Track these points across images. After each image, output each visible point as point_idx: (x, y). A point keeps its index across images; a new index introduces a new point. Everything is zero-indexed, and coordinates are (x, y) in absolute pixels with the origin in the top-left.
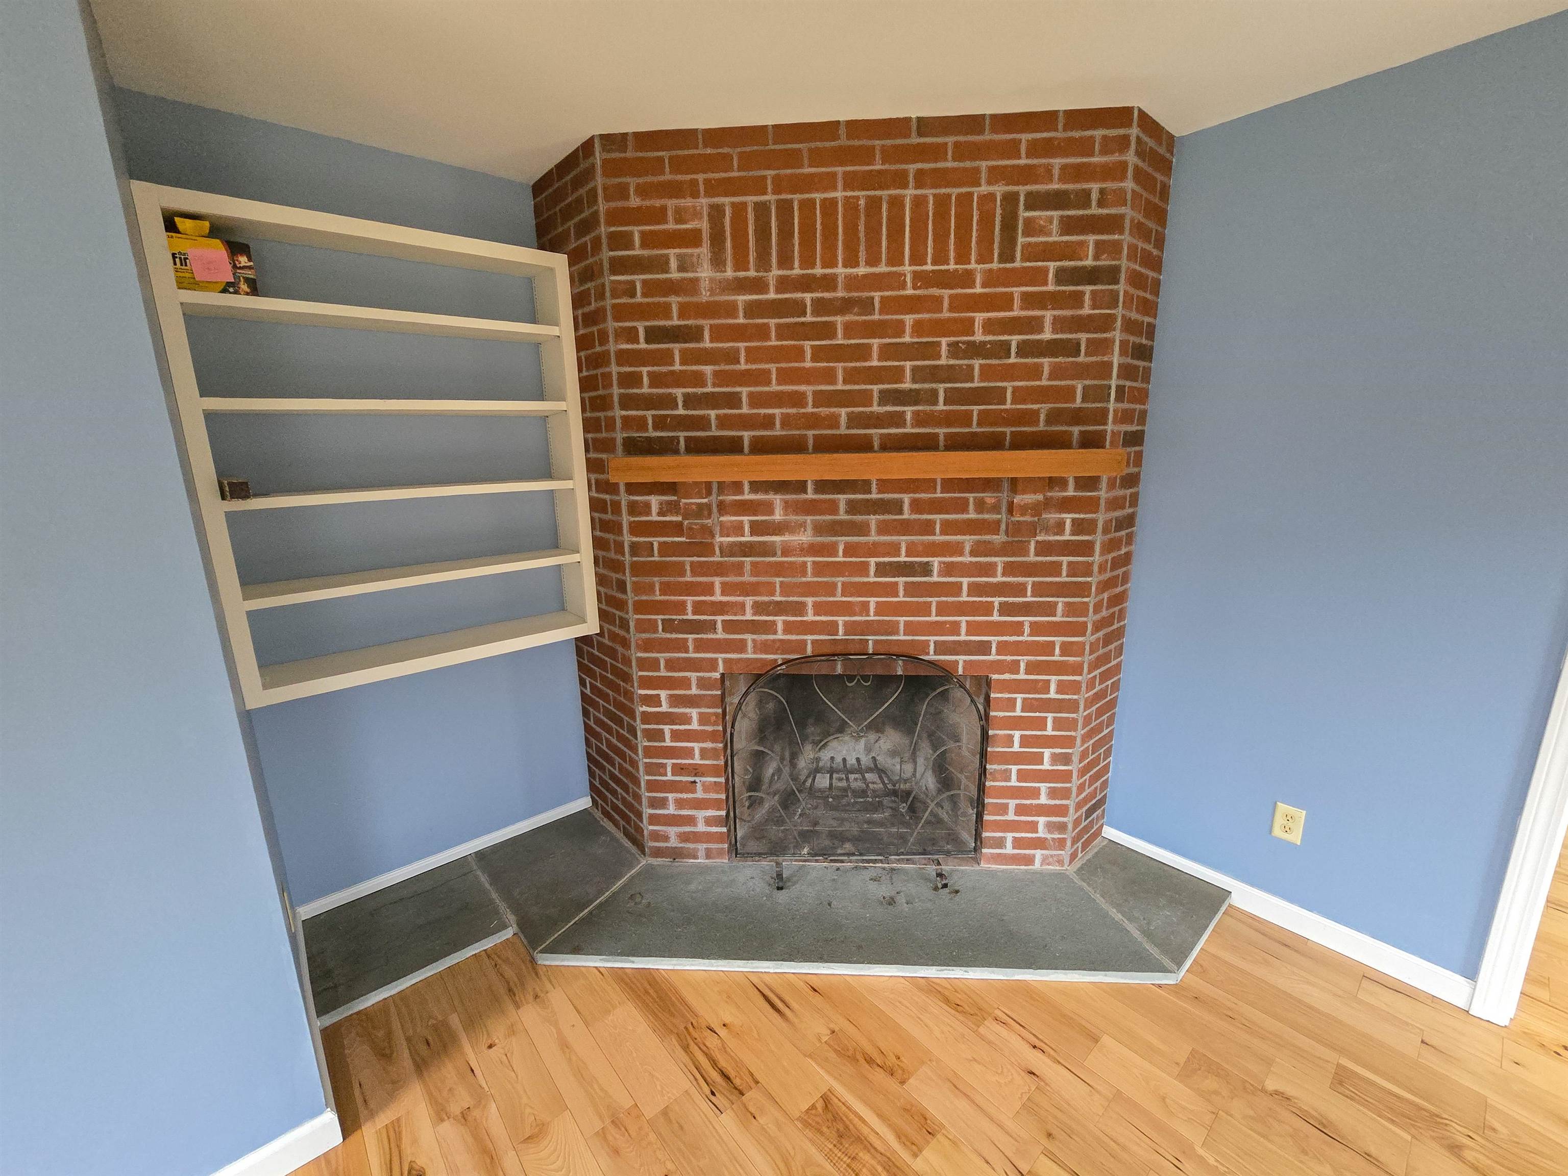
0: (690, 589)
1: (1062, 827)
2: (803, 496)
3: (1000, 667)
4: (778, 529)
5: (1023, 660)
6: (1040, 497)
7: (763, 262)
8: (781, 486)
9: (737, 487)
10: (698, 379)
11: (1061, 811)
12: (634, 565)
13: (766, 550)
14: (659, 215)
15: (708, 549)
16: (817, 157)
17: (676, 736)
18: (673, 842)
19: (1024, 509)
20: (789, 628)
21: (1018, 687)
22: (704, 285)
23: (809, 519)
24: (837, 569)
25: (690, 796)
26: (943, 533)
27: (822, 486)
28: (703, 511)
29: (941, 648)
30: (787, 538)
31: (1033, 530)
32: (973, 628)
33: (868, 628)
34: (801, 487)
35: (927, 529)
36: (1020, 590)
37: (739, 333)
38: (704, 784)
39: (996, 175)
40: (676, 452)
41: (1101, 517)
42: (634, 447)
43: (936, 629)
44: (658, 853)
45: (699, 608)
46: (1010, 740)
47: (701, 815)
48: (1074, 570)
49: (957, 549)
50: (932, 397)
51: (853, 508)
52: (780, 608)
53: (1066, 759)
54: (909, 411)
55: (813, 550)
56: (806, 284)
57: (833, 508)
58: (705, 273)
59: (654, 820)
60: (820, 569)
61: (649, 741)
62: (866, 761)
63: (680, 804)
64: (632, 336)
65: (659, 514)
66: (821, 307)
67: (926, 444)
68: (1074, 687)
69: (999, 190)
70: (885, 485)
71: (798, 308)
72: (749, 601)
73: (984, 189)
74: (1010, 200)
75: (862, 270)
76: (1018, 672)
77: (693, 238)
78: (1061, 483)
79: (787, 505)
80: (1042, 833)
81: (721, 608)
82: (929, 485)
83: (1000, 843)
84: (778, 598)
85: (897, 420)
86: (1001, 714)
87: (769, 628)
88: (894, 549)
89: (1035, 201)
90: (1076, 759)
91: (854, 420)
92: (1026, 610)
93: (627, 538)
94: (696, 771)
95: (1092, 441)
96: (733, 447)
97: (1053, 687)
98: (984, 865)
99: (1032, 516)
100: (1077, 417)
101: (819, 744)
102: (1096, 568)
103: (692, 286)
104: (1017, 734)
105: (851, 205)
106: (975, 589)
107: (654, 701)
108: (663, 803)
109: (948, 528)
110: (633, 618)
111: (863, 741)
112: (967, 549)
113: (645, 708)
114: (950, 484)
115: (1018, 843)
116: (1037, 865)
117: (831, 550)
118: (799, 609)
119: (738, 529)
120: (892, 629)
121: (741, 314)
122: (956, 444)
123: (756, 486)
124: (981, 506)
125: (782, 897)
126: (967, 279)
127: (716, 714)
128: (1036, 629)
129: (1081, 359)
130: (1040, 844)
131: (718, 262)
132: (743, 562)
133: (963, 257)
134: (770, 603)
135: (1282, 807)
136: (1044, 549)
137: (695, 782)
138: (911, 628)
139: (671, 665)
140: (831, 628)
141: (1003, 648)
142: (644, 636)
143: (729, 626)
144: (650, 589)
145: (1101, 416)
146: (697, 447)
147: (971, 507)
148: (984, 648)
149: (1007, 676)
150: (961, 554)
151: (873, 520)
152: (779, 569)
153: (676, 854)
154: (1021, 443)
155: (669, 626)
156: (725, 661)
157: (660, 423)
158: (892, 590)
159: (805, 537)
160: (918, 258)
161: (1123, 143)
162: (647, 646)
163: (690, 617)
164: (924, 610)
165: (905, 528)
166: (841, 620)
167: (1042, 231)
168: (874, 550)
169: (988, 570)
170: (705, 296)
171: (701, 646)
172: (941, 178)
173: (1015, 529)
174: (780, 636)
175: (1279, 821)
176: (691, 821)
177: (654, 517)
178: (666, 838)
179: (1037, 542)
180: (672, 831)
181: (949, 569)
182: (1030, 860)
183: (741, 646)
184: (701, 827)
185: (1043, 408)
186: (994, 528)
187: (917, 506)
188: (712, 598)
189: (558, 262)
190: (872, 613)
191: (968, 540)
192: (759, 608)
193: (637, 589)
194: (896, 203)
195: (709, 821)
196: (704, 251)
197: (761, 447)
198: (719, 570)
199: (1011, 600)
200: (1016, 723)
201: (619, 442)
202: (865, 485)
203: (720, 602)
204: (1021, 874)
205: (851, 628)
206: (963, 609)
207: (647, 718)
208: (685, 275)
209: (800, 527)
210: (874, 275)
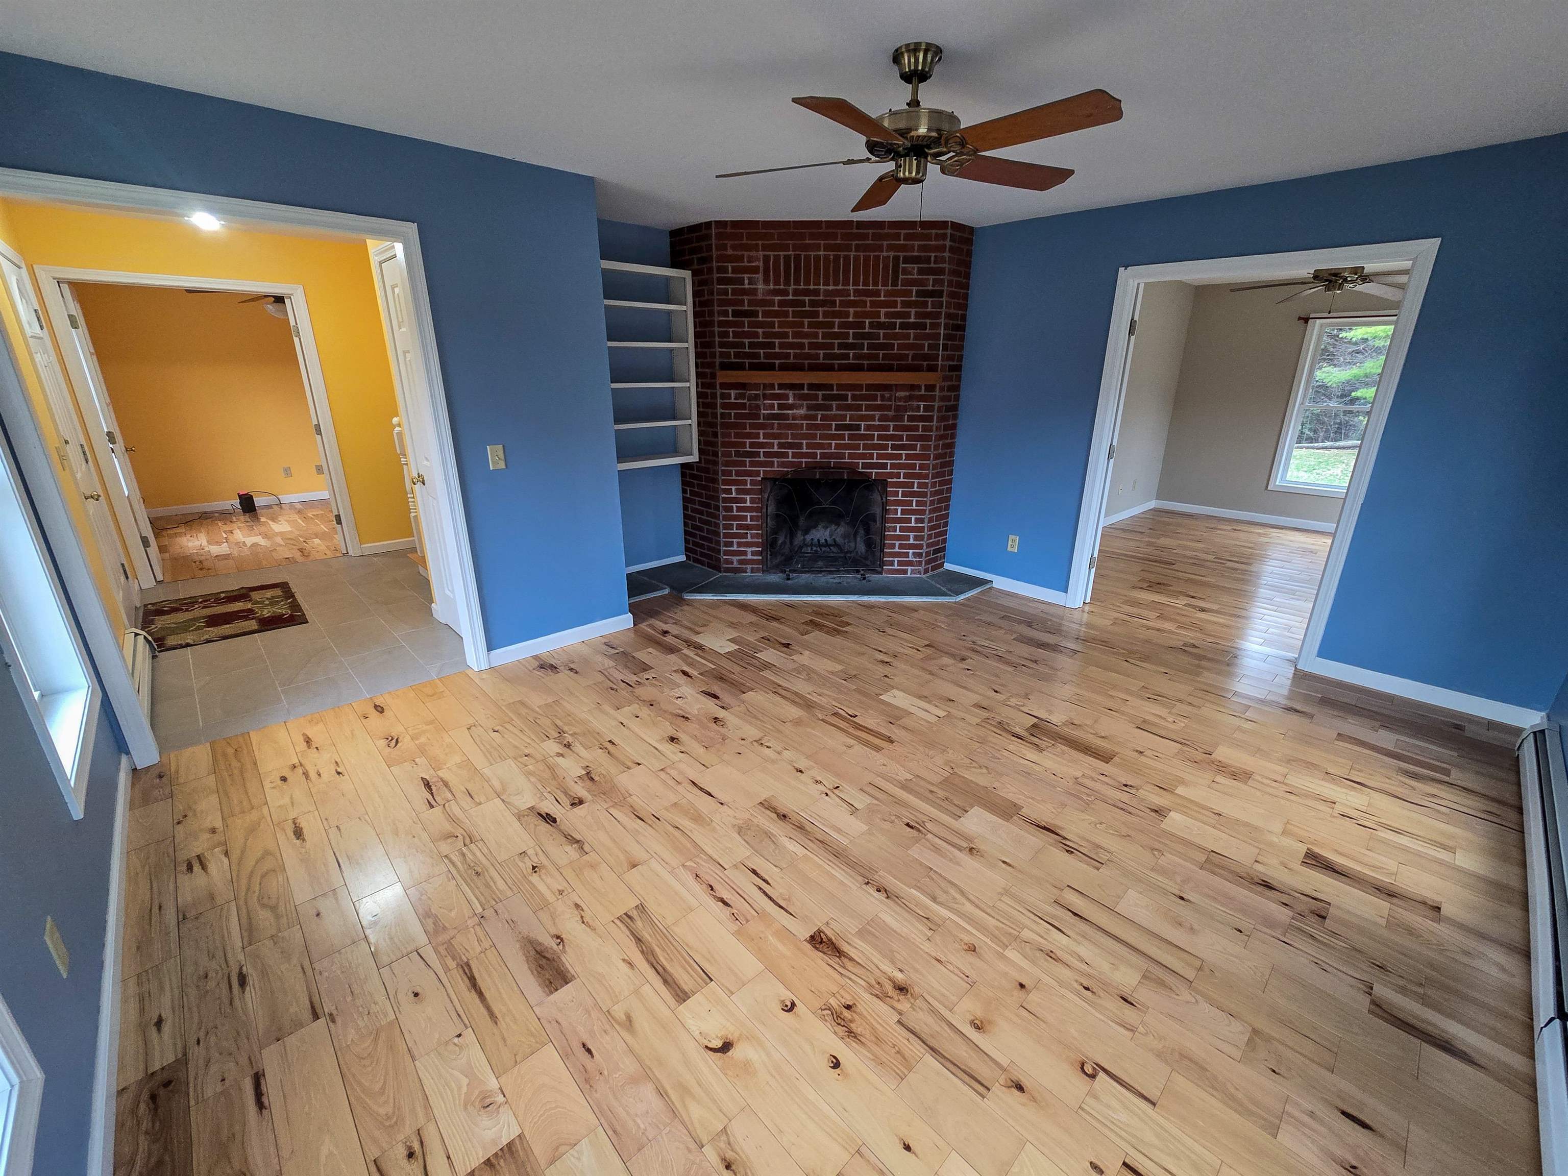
0: (749, 436)
1: (920, 555)
2: (802, 392)
3: (891, 475)
4: (791, 407)
5: (902, 472)
6: (908, 394)
7: (787, 283)
8: (792, 387)
9: (772, 386)
10: (756, 335)
11: (920, 547)
12: (722, 423)
13: (786, 417)
14: (740, 259)
15: (757, 416)
16: (813, 236)
17: (739, 509)
18: (735, 565)
19: (900, 399)
20: (795, 455)
21: (900, 485)
22: (760, 292)
23: (805, 402)
24: (817, 427)
25: (744, 540)
26: (866, 410)
27: (812, 386)
28: (756, 397)
29: (865, 466)
30: (795, 411)
31: (905, 409)
32: (879, 456)
33: (831, 456)
34: (801, 387)
35: (859, 408)
36: (900, 438)
37: (777, 314)
38: (751, 534)
39: (890, 248)
40: (744, 369)
41: (936, 404)
42: (725, 367)
43: (863, 456)
44: (728, 570)
45: (752, 445)
46: (896, 512)
47: (749, 550)
48: (925, 429)
49: (872, 418)
50: (861, 347)
51: (825, 398)
52: (790, 446)
53: (920, 521)
54: (851, 353)
55: (806, 417)
56: (807, 292)
57: (816, 397)
58: (760, 286)
59: (727, 553)
60: (809, 427)
61: (725, 512)
62: (830, 541)
63: (739, 544)
64: (726, 313)
65: (735, 399)
66: (813, 303)
67: (858, 368)
68: (925, 485)
69: (892, 254)
70: (841, 387)
71: (803, 304)
72: (776, 442)
73: (885, 254)
74: (896, 258)
75: (831, 288)
76: (899, 478)
77: (755, 270)
78: (918, 387)
79: (795, 396)
80: (910, 558)
81: (762, 445)
82: (860, 387)
83: (892, 563)
84: (790, 441)
85: (846, 357)
86: (892, 498)
87: (785, 455)
88: (843, 418)
89: (907, 260)
90: (926, 521)
91: (826, 356)
92: (902, 447)
93: (720, 411)
94: (748, 527)
95: (932, 369)
96: (771, 367)
97: (916, 485)
98: (884, 575)
99: (905, 402)
100: (926, 357)
101: (806, 532)
102: (934, 428)
103: (754, 292)
104: (900, 508)
105: (826, 258)
106: (880, 437)
107: (729, 491)
108: (731, 545)
109: (868, 408)
110: (720, 450)
111: (828, 530)
112: (877, 418)
113: (725, 495)
114: (870, 387)
115: (900, 564)
116: (909, 575)
117: (815, 418)
118: (799, 446)
119: (772, 407)
120: (842, 456)
121: (776, 305)
122: (872, 368)
123: (781, 386)
124: (883, 398)
125: (789, 582)
126: (877, 293)
127: (759, 498)
128: (908, 457)
129: (927, 331)
130: (910, 563)
131: (766, 281)
132: (774, 423)
133: (875, 284)
134: (786, 442)
135: (1011, 535)
136: (911, 418)
137: (747, 533)
138: (851, 456)
139: (738, 473)
140: (814, 455)
141: (893, 466)
142: (725, 459)
143: (766, 454)
144: (729, 436)
145: (936, 358)
146: (755, 367)
147: (879, 398)
148: (884, 466)
149: (895, 480)
150: (874, 421)
151: (834, 403)
152: (790, 426)
153: (736, 571)
154: (901, 369)
155: (738, 454)
156: (764, 472)
157: (737, 355)
158: (842, 437)
159: (802, 412)
160: (856, 283)
161: (944, 237)
162: (727, 464)
163: (748, 449)
164: (857, 447)
165: (849, 408)
166: (818, 452)
167: (910, 273)
168: (834, 418)
169: (886, 428)
170: (760, 297)
171: (752, 464)
172: (867, 248)
173: (898, 408)
174: (790, 459)
175: (1010, 543)
176: (745, 553)
177: (733, 401)
178: (732, 562)
179: (908, 415)
180: (735, 559)
181: (868, 428)
182: (905, 572)
183: (771, 464)
184: (749, 557)
185: (911, 353)
186: (889, 408)
187: (854, 398)
188: (759, 441)
189: (687, 274)
190: (833, 449)
191: (877, 414)
192: (781, 445)
193: (724, 435)
194: (847, 258)
195: (753, 553)
196: (760, 276)
197: (783, 368)
198: (762, 426)
199: (896, 443)
200: (899, 503)
201: (717, 364)
202: (829, 387)
203: (763, 442)
204: (901, 579)
205: (823, 455)
206: (875, 447)
207: (725, 500)
208: (751, 286)
209: (801, 406)
210: (836, 289)
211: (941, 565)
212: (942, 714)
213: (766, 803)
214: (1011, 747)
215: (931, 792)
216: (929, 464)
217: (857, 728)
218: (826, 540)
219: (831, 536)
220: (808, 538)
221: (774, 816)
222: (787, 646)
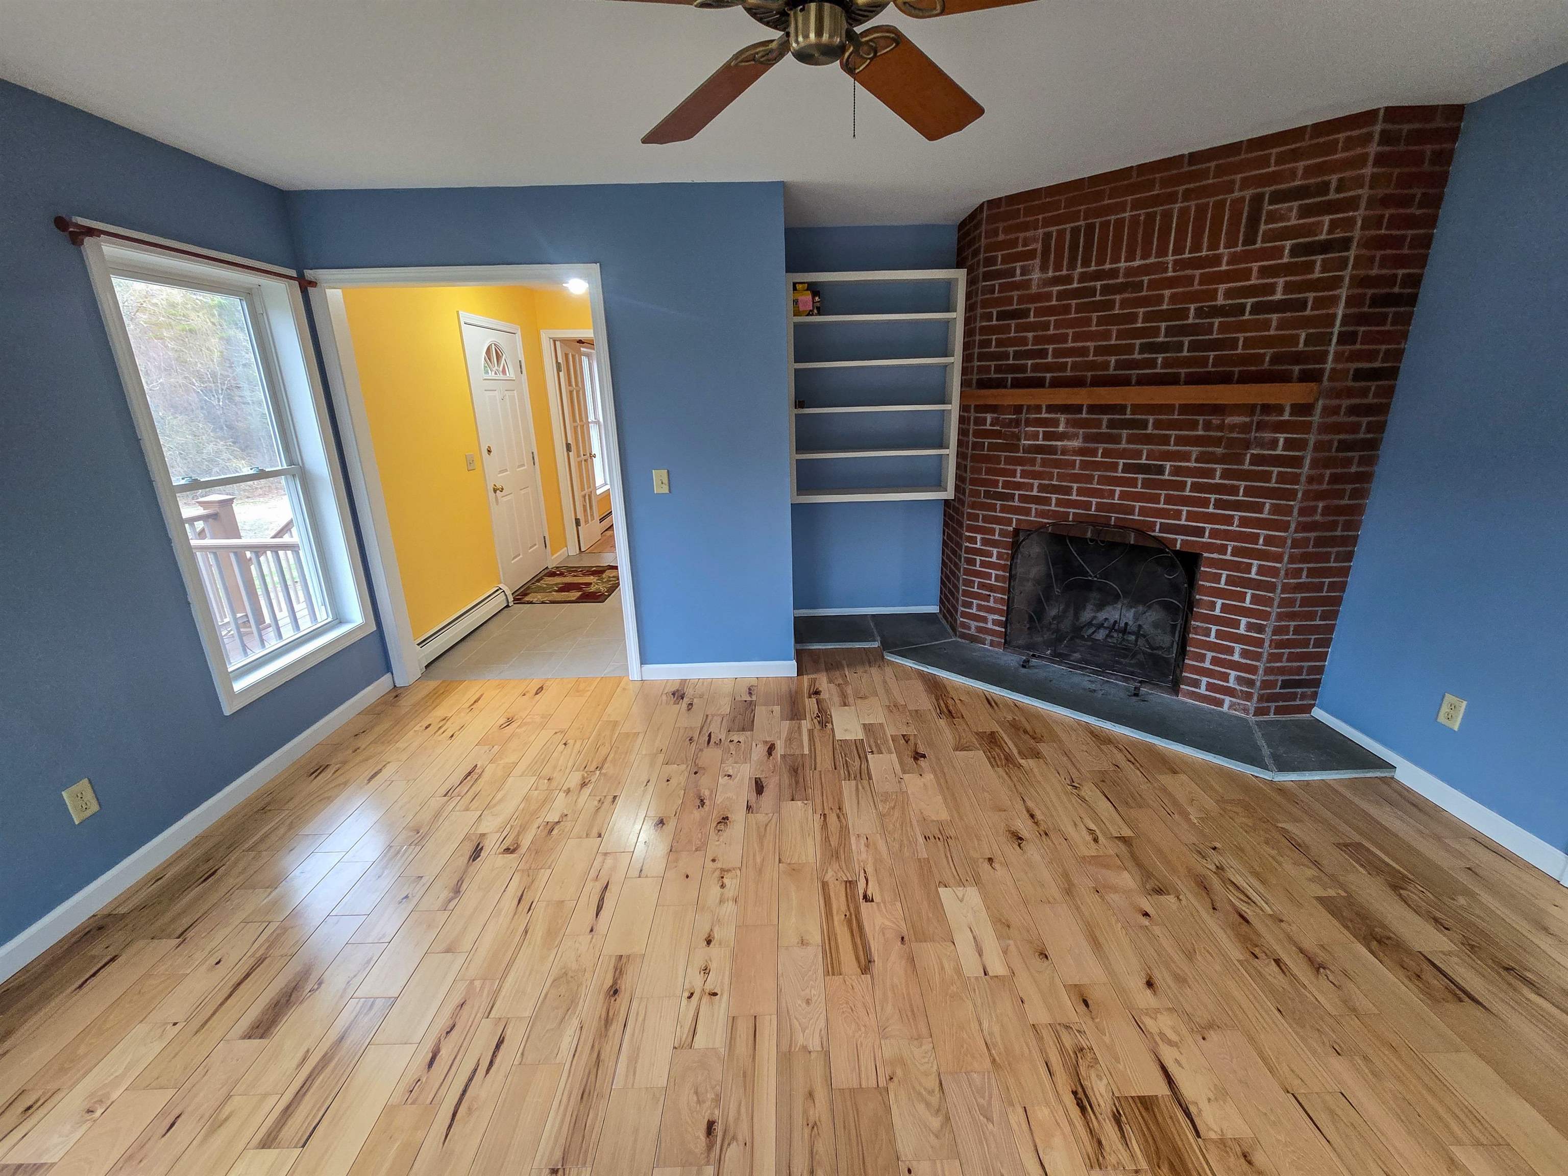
0: (1004, 472)
1: (1251, 683)
2: (1079, 416)
3: (1210, 548)
4: (1061, 437)
5: (1231, 545)
7: (1072, 264)
8: (1066, 409)
9: (1038, 409)
10: (1024, 341)
11: (1252, 670)
12: (973, 455)
13: (1052, 450)
14: (1014, 243)
15: (1015, 448)
16: (1116, 192)
17: (983, 564)
18: (973, 631)
19: (1233, 427)
20: (1059, 503)
21: (1224, 565)
22: (1034, 284)
23: (1081, 431)
24: (1096, 466)
25: (986, 603)
26: (1176, 444)
27: (1092, 409)
28: (1015, 423)
29: (1165, 528)
30: (1065, 443)
31: (1247, 445)
33: (1112, 508)
34: (1078, 409)
35: (1165, 441)
36: (1234, 490)
37: (1051, 311)
38: (994, 597)
39: (1246, 183)
40: (1005, 387)
41: (1312, 438)
42: (982, 384)
43: (1163, 514)
44: (963, 636)
45: (1006, 485)
46: (1213, 606)
47: (991, 617)
48: (1282, 478)
49: (1186, 457)
50: (1179, 347)
51: (1112, 424)
52: (1055, 489)
53: (1260, 629)
54: (1160, 358)
55: (1081, 452)
56: (1098, 276)
57: (1098, 424)
58: (1036, 275)
59: (964, 615)
60: (1085, 465)
61: (967, 565)
62: (1132, 627)
63: (980, 607)
64: (989, 317)
65: (991, 425)
66: (1106, 290)
67: (1173, 380)
68: (1274, 572)
69: (1248, 193)
70: (1136, 408)
71: (1092, 292)
72: (1036, 483)
73: (1237, 194)
74: (1257, 200)
75: (1137, 263)
76: (1225, 554)
78: (1279, 409)
79: (1068, 422)
80: (1232, 683)
81: (1019, 486)
82: (1169, 408)
83: (1196, 683)
84: (1055, 483)
85: (1152, 363)
86: (1207, 584)
87: (1047, 501)
88: (1138, 454)
89: (1277, 197)
90: (1269, 630)
91: (1120, 365)
92: (1237, 506)
93: (971, 439)
94: (991, 588)
95: (1310, 377)
96: (1039, 383)
97: (1254, 570)
98: (1180, 698)
100: (1297, 358)
101: (1100, 607)
102: (1303, 479)
103: (1026, 284)
104: (1219, 602)
105: (1134, 220)
106: (1196, 487)
107: (973, 540)
108: (970, 605)
109: (1180, 441)
111: (1133, 610)
112: (1194, 457)
113: (967, 544)
114: (1185, 409)
115: (1210, 686)
116: (1225, 708)
117: (1094, 453)
118: (1068, 491)
119: (1035, 436)
120: (1131, 511)
121: (1054, 299)
122: (1193, 380)
123: (1051, 408)
124: (1208, 426)
126: (1217, 261)
127: (1007, 554)
128: (1244, 522)
129: (1308, 312)
130: (1230, 692)
131: (1044, 268)
132: (1036, 457)
133: (1213, 246)
134: (1049, 485)
135: (1449, 698)
136: (1257, 460)
137: (990, 595)
138: (1144, 512)
139: (986, 519)
140: (1088, 505)
141: (1214, 534)
142: (973, 499)
143: (1023, 498)
145: (1321, 357)
146: (1019, 384)
147: (1200, 426)
148: (1200, 532)
149: (1215, 556)
150: (1189, 461)
151: (1125, 433)
152: (1057, 464)
153: (973, 639)
154: (1246, 379)
155: (987, 494)
156: (1017, 520)
157: (998, 369)
158: (1133, 483)
159: (1076, 444)
160: (1178, 250)
161: (1366, 138)
162: (973, 506)
163: (1000, 490)
164: (1155, 499)
165: (1149, 439)
166: (1094, 501)
167: (1282, 218)
168: (1123, 454)
169: (1210, 473)
170: (1034, 289)
171: (1004, 509)
172: (1203, 192)
173: (1231, 443)
174: (1053, 508)
175: (1445, 709)
176: (985, 620)
177: (988, 427)
178: (969, 628)
179: (1252, 455)
180: (973, 624)
181: (1176, 471)
182: (1220, 703)
183: (1027, 512)
184: (990, 625)
185: (1269, 352)
186: (1217, 442)
187: (1158, 425)
188: (1015, 479)
189: (961, 275)
190: (1116, 498)
191: (1195, 451)
192: (1042, 488)
193: (973, 470)
194: (1167, 215)
195: (995, 622)
196: (1037, 261)
197: (1057, 383)
198: (1021, 461)
199: (1225, 497)
200: (1220, 593)
201: (974, 382)
202: (1122, 409)
203: (1019, 482)
204: (1211, 712)
205: (1100, 507)
206: (1186, 501)
207: (969, 550)
208: (1024, 278)
209: (1074, 436)
210: (1146, 265)
211: (1308, 709)
212: (997, 967)
213: (624, 960)
214: (1041, 1113)
215: (811, 1095)
216: (1286, 538)
217: (849, 922)
218: (1126, 624)
219: (1136, 619)
220: (1102, 616)
221: (609, 982)
222: (918, 756)
